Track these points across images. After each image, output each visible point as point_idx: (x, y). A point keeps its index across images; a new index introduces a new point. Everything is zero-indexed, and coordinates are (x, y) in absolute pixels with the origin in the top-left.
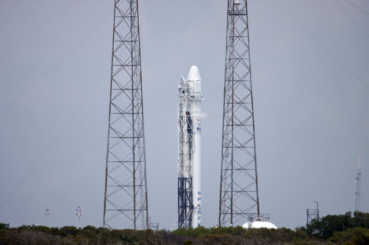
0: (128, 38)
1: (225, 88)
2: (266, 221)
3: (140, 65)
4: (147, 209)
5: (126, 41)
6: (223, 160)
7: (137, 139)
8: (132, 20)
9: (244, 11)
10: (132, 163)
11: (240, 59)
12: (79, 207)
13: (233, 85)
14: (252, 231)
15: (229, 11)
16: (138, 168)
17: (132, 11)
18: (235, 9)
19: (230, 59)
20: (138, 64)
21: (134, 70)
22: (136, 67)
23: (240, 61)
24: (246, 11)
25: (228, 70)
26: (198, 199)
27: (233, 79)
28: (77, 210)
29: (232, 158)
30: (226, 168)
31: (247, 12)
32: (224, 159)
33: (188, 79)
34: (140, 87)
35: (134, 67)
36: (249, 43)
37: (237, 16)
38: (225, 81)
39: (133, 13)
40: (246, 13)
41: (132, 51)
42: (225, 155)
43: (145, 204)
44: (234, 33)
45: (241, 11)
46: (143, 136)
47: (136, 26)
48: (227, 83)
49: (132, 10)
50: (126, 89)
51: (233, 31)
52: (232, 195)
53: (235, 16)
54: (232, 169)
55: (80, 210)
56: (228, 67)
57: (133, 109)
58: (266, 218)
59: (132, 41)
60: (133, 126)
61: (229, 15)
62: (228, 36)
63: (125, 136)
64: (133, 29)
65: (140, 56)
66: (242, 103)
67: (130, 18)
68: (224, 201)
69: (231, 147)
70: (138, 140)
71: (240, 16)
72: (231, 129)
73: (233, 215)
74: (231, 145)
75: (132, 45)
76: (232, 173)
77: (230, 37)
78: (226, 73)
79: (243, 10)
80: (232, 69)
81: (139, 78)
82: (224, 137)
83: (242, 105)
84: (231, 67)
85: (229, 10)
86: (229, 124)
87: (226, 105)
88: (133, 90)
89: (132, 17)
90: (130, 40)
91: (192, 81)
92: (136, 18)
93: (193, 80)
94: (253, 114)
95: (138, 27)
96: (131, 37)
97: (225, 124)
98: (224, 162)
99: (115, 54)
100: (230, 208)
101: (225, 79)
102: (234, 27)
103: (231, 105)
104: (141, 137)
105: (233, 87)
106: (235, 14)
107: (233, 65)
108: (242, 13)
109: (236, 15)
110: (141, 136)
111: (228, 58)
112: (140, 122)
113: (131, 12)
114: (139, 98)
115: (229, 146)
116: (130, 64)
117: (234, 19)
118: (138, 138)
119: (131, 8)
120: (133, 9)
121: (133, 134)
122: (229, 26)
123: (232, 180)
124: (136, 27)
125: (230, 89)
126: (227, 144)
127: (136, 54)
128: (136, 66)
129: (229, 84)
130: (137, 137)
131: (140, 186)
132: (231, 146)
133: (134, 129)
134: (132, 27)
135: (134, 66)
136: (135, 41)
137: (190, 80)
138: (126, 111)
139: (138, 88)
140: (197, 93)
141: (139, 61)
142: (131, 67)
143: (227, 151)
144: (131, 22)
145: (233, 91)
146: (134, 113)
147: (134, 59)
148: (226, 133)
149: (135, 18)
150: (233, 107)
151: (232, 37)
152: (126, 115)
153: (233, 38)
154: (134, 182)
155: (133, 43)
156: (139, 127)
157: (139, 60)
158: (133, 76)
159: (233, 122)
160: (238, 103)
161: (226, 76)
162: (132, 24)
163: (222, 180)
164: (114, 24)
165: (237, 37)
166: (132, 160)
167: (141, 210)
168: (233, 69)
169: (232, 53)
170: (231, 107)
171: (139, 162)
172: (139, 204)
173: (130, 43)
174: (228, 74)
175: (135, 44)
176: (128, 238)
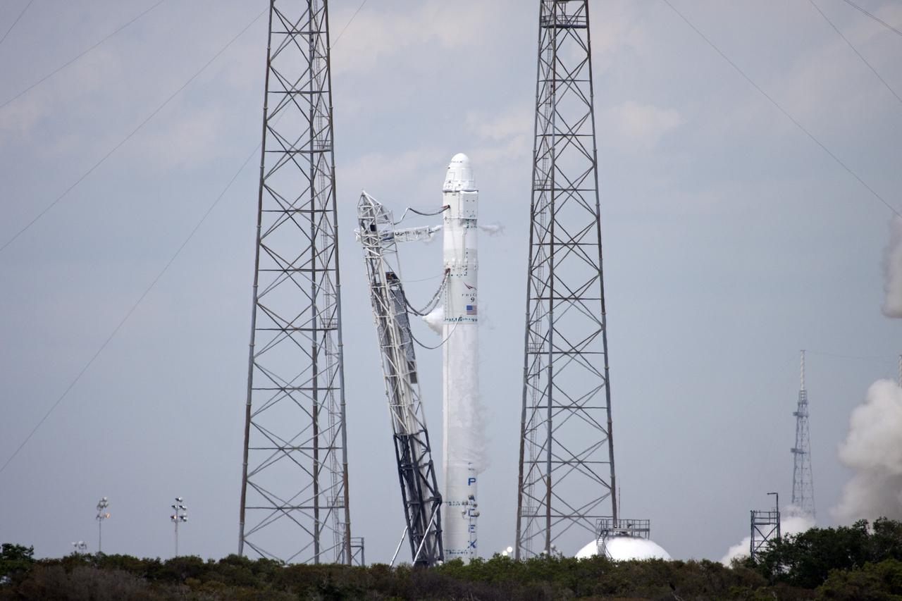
0: (303, 84)
1: (532, 206)
2: (639, 537)
3: (332, 151)
4: (346, 506)
5: (298, 92)
6: (527, 385)
7: (323, 332)
8: (312, 40)
9: (579, 19)
10: (310, 393)
11: (571, 135)
12: (178, 500)
13: (553, 199)
14: (600, 561)
15: (545, 17)
16: (326, 404)
17: (314, 17)
18: (559, 12)
19: (544, 135)
20: (326, 148)
21: (315, 163)
22: (320, 156)
23: (570, 141)
24: (585, 19)
25: (540, 164)
26: (469, 482)
27: (553, 185)
28: (174, 507)
29: (551, 378)
30: (534, 402)
31: (588, 22)
32: (531, 381)
33: (444, 186)
34: (330, 206)
35: (316, 156)
36: (592, 97)
37: (564, 30)
38: (533, 191)
39: (316, 23)
40: (585, 24)
41: (312, 117)
42: (532, 373)
43: (342, 494)
44: (555, 73)
45: (574, 19)
46: (339, 327)
47: (324, 55)
48: (537, 194)
49: (312, 16)
50: (297, 210)
51: (552, 67)
52: (549, 470)
53: (558, 30)
54: (550, 407)
55: (181, 507)
56: (540, 155)
57: (313, 260)
58: (640, 530)
59: (311, 93)
60: (313, 302)
61: (545, 27)
62: (542, 78)
63: (296, 325)
64: (314, 62)
65: (331, 128)
66: (576, 244)
67: (307, 37)
68: (530, 484)
69: (547, 353)
70: (325, 336)
71: (571, 30)
72: (548, 309)
73: (553, 520)
74: (546, 348)
75: (311, 102)
76: (550, 416)
77: (546, 81)
78: (534, 170)
79: (578, 16)
80: (550, 160)
81: (328, 182)
82: (531, 328)
83: (576, 248)
84: (548, 155)
85: (543, 15)
86: (543, 296)
87: (535, 248)
88: (313, 212)
89: (311, 33)
90: (307, 89)
91: (456, 191)
92: (323, 36)
93: (457, 189)
94: (601, 272)
95: (328, 57)
96: (311, 81)
97: (534, 294)
98: (530, 389)
99: (269, 123)
100: (545, 502)
101: (534, 185)
102: (555, 56)
103: (548, 248)
104: (333, 329)
105: (553, 205)
106: (558, 26)
107: (554, 150)
108: (575, 23)
109: (562, 27)
110: (332, 327)
111: (540, 132)
112: (331, 292)
113: (310, 22)
114: (330, 233)
115: (542, 351)
116: (308, 148)
117: (555, 38)
118: (326, 331)
119: (311, 12)
120: (314, 12)
121: (314, 320)
122: (544, 56)
123: (550, 433)
124: (322, 57)
125: (544, 211)
126: (538, 346)
127: (321, 123)
128: (321, 152)
129: (543, 196)
130: (322, 327)
131: (330, 448)
132: (547, 350)
133: (315, 309)
134: (312, 58)
135: (315, 154)
136: (320, 92)
137: (450, 189)
138: (297, 266)
139: (327, 209)
140: (468, 220)
141: (329, 142)
143: (537, 363)
144: (311, 46)
145: (553, 215)
146: (316, 268)
147: (316, 136)
148: (534, 319)
149: (319, 35)
150: (552, 254)
151: (551, 81)
152: (296, 275)
153: (553, 83)
154: (316, 440)
155: (315, 96)
156: (328, 301)
157: (329, 138)
158: (313, 177)
159: (552, 290)
160: (565, 245)
161: (537, 178)
162: (313, 50)
163: (523, 435)
164: (269, 50)
165: (564, 81)
166: (310, 385)
167: (332, 508)
168: (554, 161)
169: (551, 121)
170: (548, 255)
171: (328, 389)
172: (328, 493)
173: (308, 96)
174: (540, 173)
175: (319, 99)
176: (337, 588)
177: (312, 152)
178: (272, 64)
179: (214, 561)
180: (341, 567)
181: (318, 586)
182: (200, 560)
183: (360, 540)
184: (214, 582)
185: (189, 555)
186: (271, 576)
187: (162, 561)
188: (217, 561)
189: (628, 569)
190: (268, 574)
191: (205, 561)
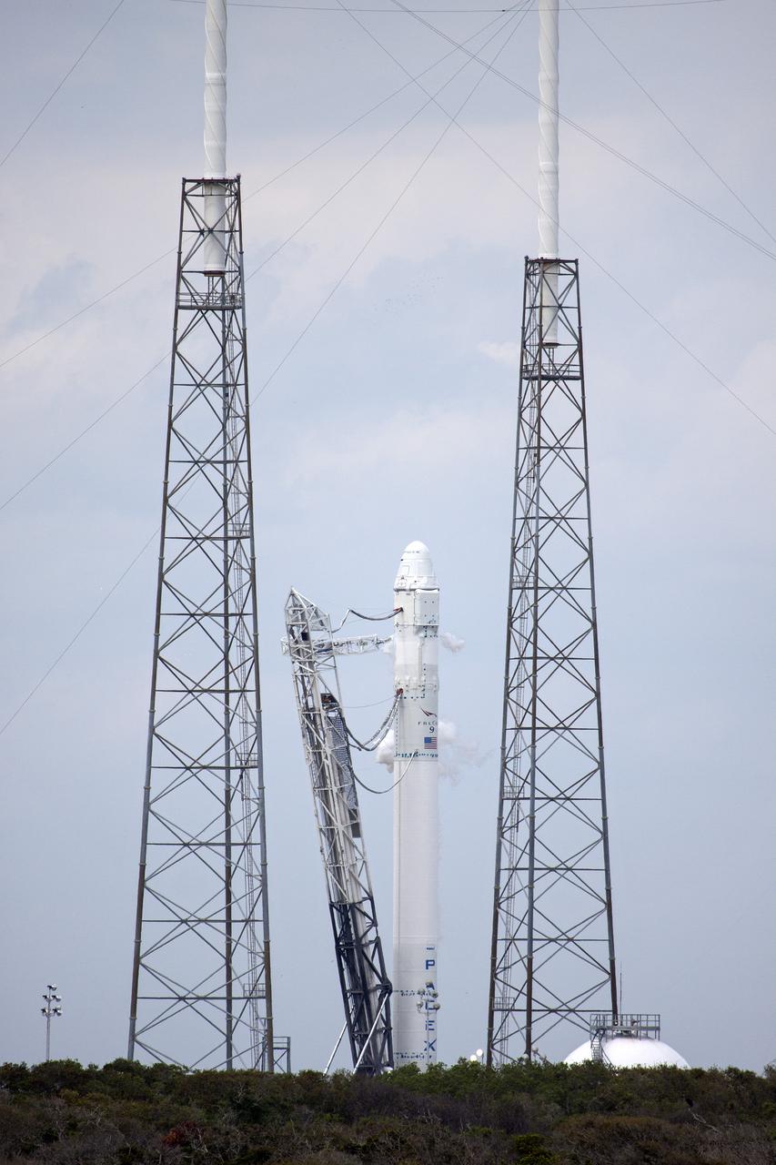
0: (214, 452)
1: (510, 610)
2: (647, 1037)
3: (252, 537)
4: (268, 997)
5: (208, 461)
6: (503, 840)
7: (239, 771)
8: (227, 395)
9: (571, 368)
10: (222, 850)
11: (559, 518)
12: (50, 987)
13: (536, 600)
14: (596, 1070)
15: (527, 366)
16: (241, 864)
17: (229, 365)
18: (545, 360)
19: (526, 518)
20: (244, 534)
21: (230, 553)
22: (237, 543)
23: (558, 525)
24: (578, 369)
25: (519, 555)
26: (427, 965)
27: (536, 582)
28: (46, 997)
29: (533, 831)
30: (511, 862)
31: (582, 372)
32: (507, 835)
33: (396, 583)
34: (249, 609)
35: (231, 544)
36: (587, 468)
37: (552, 382)
38: (511, 589)
39: (231, 373)
40: (578, 374)
41: (226, 494)
42: (508, 824)
43: (263, 980)
44: (539, 437)
45: (564, 368)
46: (259, 765)
47: (241, 414)
48: (516, 593)
49: (227, 364)
50: (206, 614)
51: (536, 430)
52: (531, 951)
53: (544, 382)
54: (532, 869)
55: (54, 997)
56: (521, 543)
57: (227, 678)
58: (647, 1029)
59: (225, 462)
60: (227, 731)
61: (526, 379)
62: (523, 444)
63: (204, 762)
64: (229, 423)
65: (251, 509)
66: (565, 658)
67: (220, 390)
68: (505, 969)
69: (528, 799)
70: (241, 777)
71: (561, 383)
72: (529, 742)
73: (535, 1016)
74: (527, 792)
75: (225, 475)
76: (532, 881)
77: (528, 448)
78: (513, 563)
79: (569, 365)
80: (533, 550)
81: (246, 577)
82: (508, 765)
83: (566, 664)
84: (530, 544)
85: (525, 363)
86: (523, 726)
87: (513, 664)
88: (226, 616)
89: (225, 385)
90: (220, 457)
91: (411, 590)
92: (241, 389)
93: (412, 587)
94: (598, 695)
95: (247, 416)
96: (225, 448)
97: (511, 723)
98: (506, 844)
99: (171, 501)
100: (525, 991)
101: (512, 581)
102: (540, 416)
103: (529, 663)
104: (252, 767)
105: (536, 608)
106: (544, 378)
107: (537, 537)
108: (566, 374)
109: (548, 378)
110: (250, 764)
111: (520, 514)
112: (250, 719)
113: (224, 371)
114: (248, 643)
115: (521, 796)
116: (221, 533)
117: (539, 392)
118: (243, 769)
119: (225, 358)
120: (229, 359)
121: (228, 755)
122: (526, 415)
123: (532, 902)
124: (239, 416)
125: (525, 615)
126: (517, 790)
127: (237, 502)
128: (239, 539)
129: (523, 596)
130: (238, 764)
131: (247, 921)
132: (528, 795)
133: (228, 741)
134: (227, 417)
135: (230, 542)
136: (237, 462)
137: (403, 586)
138: (205, 685)
139: (244, 612)
140: (426, 627)
141: (248, 526)
142: (221, 544)
143: (515, 811)
144: (225, 403)
145: (536, 621)
146: (231, 689)
147: (231, 518)
148: (511, 755)
149: (235, 388)
150: (535, 670)
151: (534, 448)
152: (205, 698)
153: (536, 451)
154: (229, 910)
155: (230, 467)
156: (246, 731)
157: (248, 521)
158: (227, 570)
159: (534, 718)
160: (552, 659)
161: (515, 573)
162: (227, 407)
163: (497, 905)
164: (171, 407)
165: (551, 449)
166: (222, 839)
167: (248, 999)
168: (537, 550)
169: (535, 500)
170: (530, 671)
171: (245, 845)
172: (245, 980)
173: (220, 467)
174: (520, 566)
175: (234, 470)
176: (255, 1101)
177: (226, 539)
178: (174, 425)
179: (96, 1067)
180: (261, 1075)
181: (231, 1100)
182: (79, 1065)
183: (286, 1040)
184: (97, 1095)
185: (64, 1058)
186: (169, 1088)
187: (29, 1066)
188: (101, 1067)
189: (631, 1079)
190: (165, 1083)
191: (85, 1067)
